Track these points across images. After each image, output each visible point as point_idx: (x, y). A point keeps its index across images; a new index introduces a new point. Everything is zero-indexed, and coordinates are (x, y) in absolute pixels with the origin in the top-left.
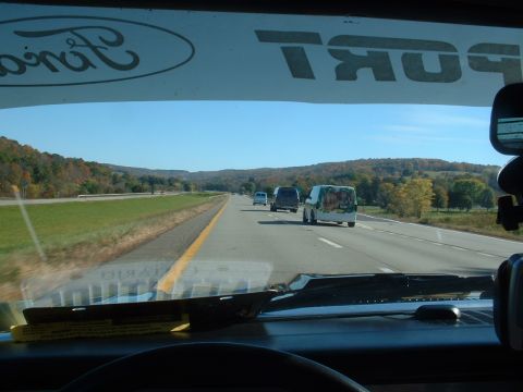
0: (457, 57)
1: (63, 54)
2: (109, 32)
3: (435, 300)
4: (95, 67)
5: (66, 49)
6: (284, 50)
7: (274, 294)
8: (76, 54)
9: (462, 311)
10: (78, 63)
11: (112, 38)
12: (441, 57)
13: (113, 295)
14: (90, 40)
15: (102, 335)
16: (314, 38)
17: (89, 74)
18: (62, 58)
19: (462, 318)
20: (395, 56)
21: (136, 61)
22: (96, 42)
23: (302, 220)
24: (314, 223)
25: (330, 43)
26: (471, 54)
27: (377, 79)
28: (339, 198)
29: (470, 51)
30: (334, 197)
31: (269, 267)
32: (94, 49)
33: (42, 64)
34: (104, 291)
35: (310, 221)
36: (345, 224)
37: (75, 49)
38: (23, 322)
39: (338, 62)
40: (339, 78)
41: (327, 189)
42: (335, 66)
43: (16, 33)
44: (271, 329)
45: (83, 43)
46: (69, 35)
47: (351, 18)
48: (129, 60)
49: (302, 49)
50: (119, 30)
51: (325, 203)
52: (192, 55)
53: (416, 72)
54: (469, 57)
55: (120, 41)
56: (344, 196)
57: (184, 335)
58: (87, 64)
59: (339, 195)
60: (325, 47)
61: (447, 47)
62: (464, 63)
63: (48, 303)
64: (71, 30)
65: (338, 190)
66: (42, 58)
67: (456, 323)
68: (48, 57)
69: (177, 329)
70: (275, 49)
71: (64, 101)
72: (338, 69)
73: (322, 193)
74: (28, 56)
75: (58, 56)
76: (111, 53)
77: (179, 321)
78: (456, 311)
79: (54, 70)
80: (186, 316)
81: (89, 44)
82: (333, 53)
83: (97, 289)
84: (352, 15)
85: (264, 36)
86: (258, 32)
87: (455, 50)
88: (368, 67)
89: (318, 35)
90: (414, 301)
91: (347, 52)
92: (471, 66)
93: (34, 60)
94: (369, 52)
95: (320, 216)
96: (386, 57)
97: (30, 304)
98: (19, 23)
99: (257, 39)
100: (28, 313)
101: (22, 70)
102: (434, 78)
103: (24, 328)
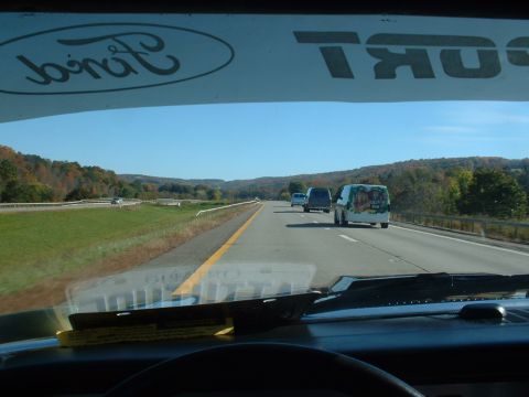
0: (496, 52)
1: (105, 61)
2: (150, 38)
3: (480, 299)
4: (136, 73)
5: (109, 56)
6: (323, 50)
7: (317, 296)
8: (118, 60)
9: (507, 310)
10: (119, 69)
11: (153, 43)
12: (480, 53)
13: (157, 300)
14: (130, 45)
15: (147, 339)
16: (352, 38)
17: (130, 80)
18: (104, 65)
19: (508, 317)
20: (434, 54)
21: (177, 65)
22: (137, 48)
23: (333, 222)
24: (345, 224)
25: (369, 42)
26: (509, 49)
27: (416, 76)
28: (371, 198)
29: (509, 45)
30: (365, 197)
31: (312, 269)
32: (136, 55)
33: (85, 71)
34: (148, 296)
35: (341, 223)
36: (378, 225)
37: (116, 55)
38: (69, 327)
39: (377, 61)
40: (378, 77)
41: (358, 188)
42: (374, 64)
43: (60, 41)
44: (315, 330)
45: (124, 49)
46: (110, 42)
47: (387, 17)
48: (169, 65)
49: (340, 49)
50: (160, 36)
51: (356, 204)
52: (232, 59)
53: (454, 68)
54: (508, 52)
55: (160, 46)
56: (375, 195)
57: (228, 337)
58: (128, 70)
59: (370, 194)
60: (363, 46)
61: (487, 42)
62: (503, 58)
63: (92, 309)
64: (113, 37)
65: (369, 190)
66: (85, 65)
67: (501, 322)
68: (90, 64)
69: (221, 333)
70: (313, 49)
71: (108, 107)
72: (376, 67)
73: (353, 192)
74: (71, 63)
75: (101, 62)
76: (152, 59)
77: (223, 324)
78: (501, 310)
79: (97, 76)
80: (229, 320)
81: (129, 50)
82: (371, 52)
83: (141, 294)
84: (390, 13)
85: (302, 37)
86: (295, 33)
87: (494, 45)
88: (407, 64)
89: (355, 34)
90: (458, 300)
91: (386, 50)
92: (511, 61)
93: (76, 68)
94: (407, 50)
95: (351, 217)
96: (424, 54)
97: (75, 309)
98: (63, 31)
99: (295, 41)
100: (74, 319)
101: (65, 78)
102: (473, 74)
103: (69, 334)
